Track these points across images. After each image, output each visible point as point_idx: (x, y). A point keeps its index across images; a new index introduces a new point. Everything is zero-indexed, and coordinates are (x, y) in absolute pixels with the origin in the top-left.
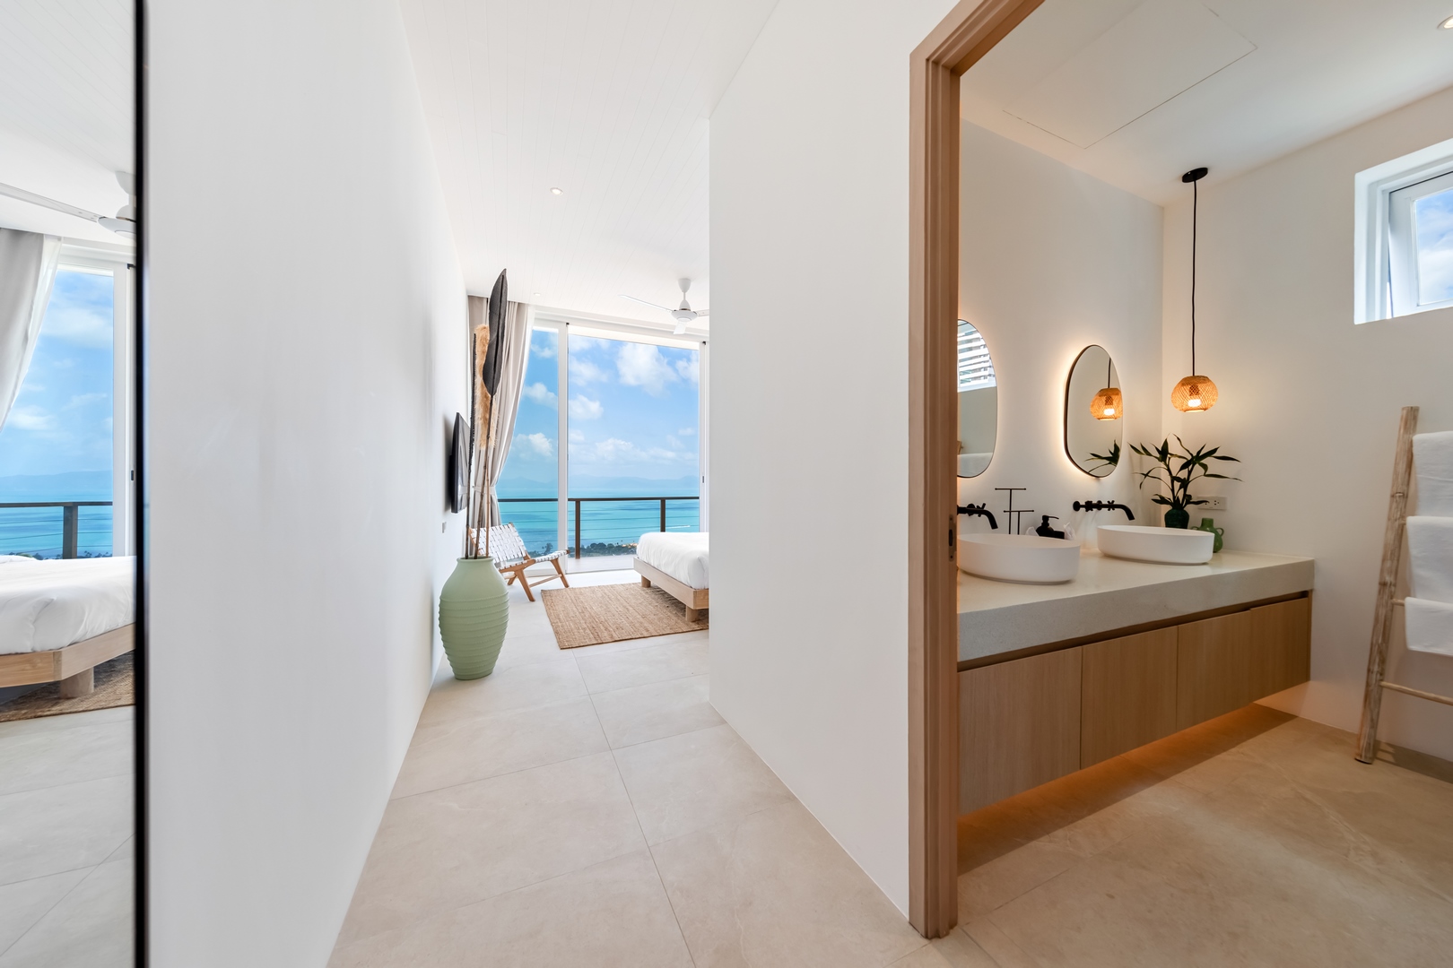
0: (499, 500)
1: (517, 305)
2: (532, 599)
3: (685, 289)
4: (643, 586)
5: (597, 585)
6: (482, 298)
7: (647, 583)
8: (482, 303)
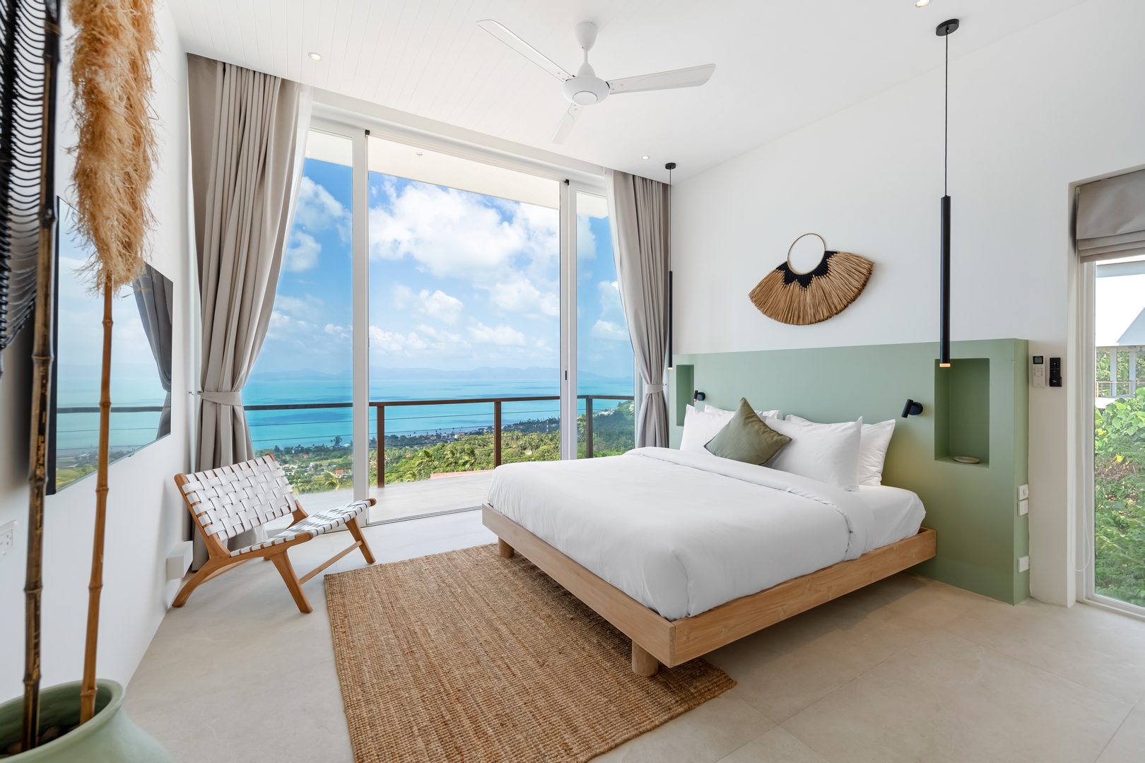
0: (246, 408)
1: (279, 83)
2: (305, 609)
3: (587, 44)
4: (503, 555)
5: (422, 555)
6: (215, 61)
7: (509, 552)
8: (215, 68)
